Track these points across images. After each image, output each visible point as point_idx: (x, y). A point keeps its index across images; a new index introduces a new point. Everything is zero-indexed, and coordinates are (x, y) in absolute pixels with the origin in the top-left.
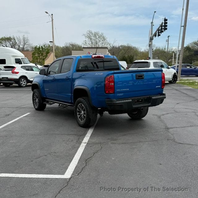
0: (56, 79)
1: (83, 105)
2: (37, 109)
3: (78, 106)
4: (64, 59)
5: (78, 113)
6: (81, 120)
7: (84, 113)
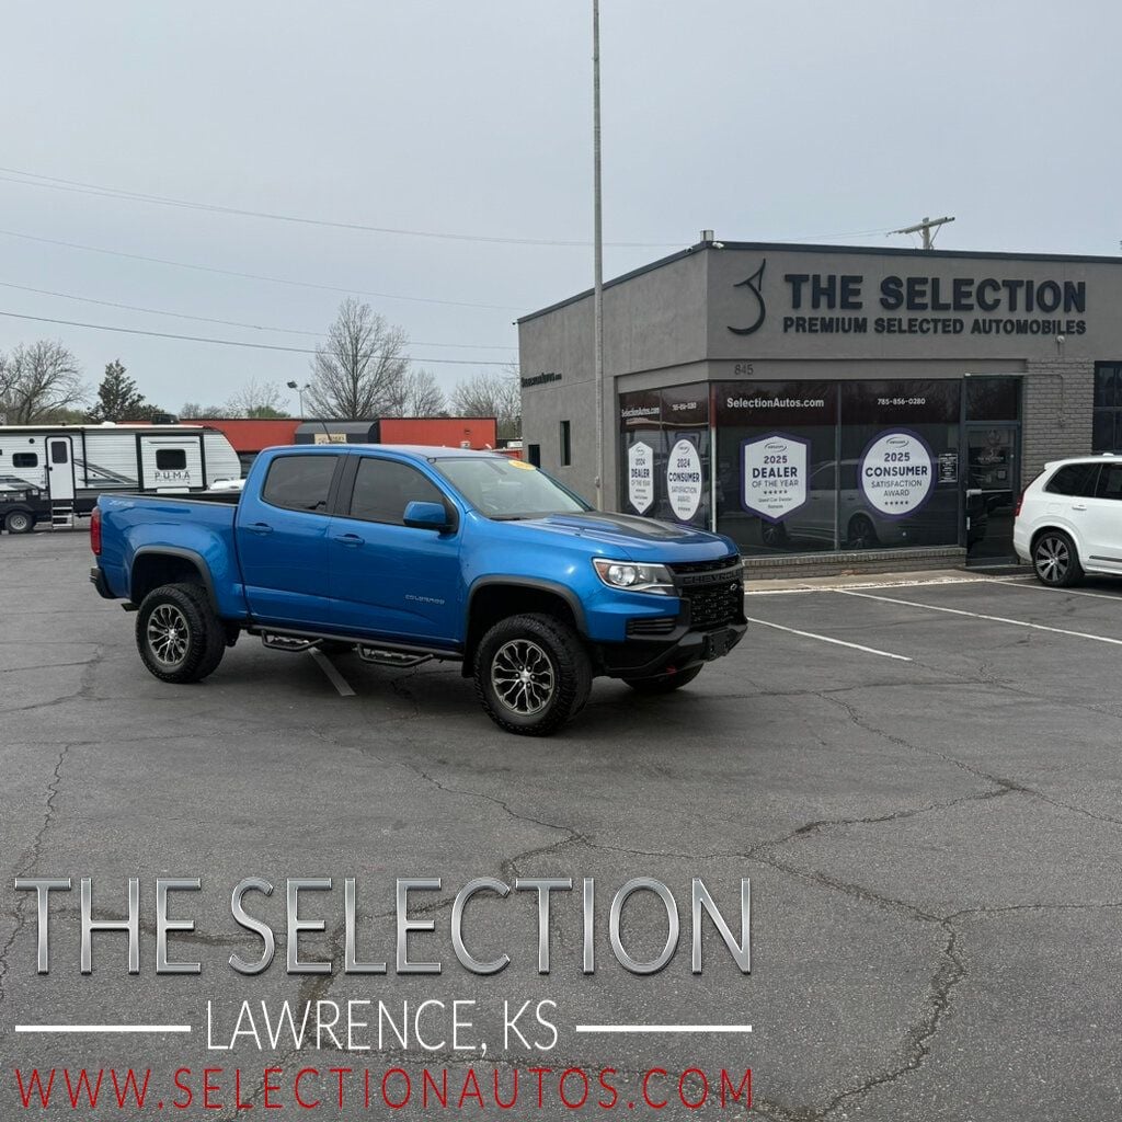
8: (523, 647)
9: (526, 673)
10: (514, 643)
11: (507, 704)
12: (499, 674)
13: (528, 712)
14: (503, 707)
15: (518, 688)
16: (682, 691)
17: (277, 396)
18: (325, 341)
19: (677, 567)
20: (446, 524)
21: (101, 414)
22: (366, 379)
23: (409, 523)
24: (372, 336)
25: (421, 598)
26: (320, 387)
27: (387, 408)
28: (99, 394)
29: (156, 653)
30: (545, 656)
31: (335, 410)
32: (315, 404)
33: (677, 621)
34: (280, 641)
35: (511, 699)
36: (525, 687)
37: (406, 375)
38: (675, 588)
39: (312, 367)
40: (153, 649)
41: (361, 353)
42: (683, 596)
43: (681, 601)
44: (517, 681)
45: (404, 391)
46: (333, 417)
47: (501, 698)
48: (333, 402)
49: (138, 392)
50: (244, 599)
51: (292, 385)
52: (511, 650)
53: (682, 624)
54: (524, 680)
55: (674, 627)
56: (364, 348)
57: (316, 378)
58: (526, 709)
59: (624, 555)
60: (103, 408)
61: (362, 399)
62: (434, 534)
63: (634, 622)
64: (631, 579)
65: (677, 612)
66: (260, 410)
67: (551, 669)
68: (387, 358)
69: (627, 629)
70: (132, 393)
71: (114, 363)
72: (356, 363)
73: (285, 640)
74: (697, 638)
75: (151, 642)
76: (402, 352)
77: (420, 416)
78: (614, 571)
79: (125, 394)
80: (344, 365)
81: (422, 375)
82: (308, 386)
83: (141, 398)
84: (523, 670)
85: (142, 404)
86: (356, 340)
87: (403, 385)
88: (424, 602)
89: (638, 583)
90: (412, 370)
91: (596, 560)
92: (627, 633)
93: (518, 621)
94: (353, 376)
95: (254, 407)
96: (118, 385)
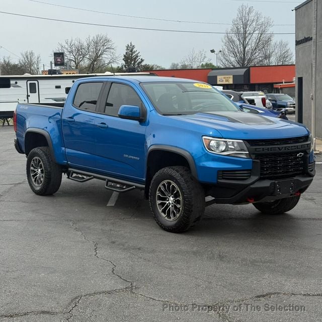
8: (169, 184)
9: (171, 199)
10: (165, 182)
11: (163, 214)
12: (160, 198)
13: (171, 220)
14: (161, 216)
15: (168, 206)
16: (287, 215)
17: (205, 57)
18: (230, 27)
19: (251, 142)
20: (141, 117)
21: (124, 69)
22: (249, 46)
23: (121, 116)
24: (254, 24)
25: (130, 157)
26: (226, 52)
27: (261, 61)
28: (123, 59)
29: (33, 180)
30: (179, 190)
31: (234, 63)
32: (224, 61)
33: (250, 172)
34: (78, 176)
35: (164, 211)
36: (171, 206)
37: (272, 43)
38: (249, 154)
39: (223, 42)
40: (32, 178)
41: (248, 32)
42: (255, 159)
43: (253, 162)
44: (167, 202)
45: (271, 51)
46: (232, 67)
47: (160, 211)
48: (233, 59)
49: (141, 57)
50: (65, 155)
51: (213, 51)
52: (164, 185)
53: (255, 175)
54: (170, 202)
55: (250, 176)
56: (250, 29)
57: (224, 47)
58: (170, 218)
59: (219, 135)
60: (125, 66)
61: (247, 58)
62: (137, 122)
63: (222, 173)
64: (223, 148)
65: (250, 168)
66: (207, 65)
67: (181, 197)
68: (261, 34)
69: (218, 176)
70: (138, 58)
71: (129, 45)
72: (245, 38)
73: (80, 176)
74: (266, 184)
75: (32, 175)
76: (270, 30)
77: (279, 64)
78: (213, 143)
79: (135, 59)
80: (239, 40)
81: (281, 43)
82: (220, 51)
83: (142, 60)
84: (170, 197)
85: (143, 64)
86: (245, 26)
87: (270, 49)
88: (131, 158)
89: (228, 151)
90: (275, 40)
91: (204, 137)
92: (218, 179)
93: (167, 170)
94: (243, 45)
95: (204, 63)
96: (132, 55)
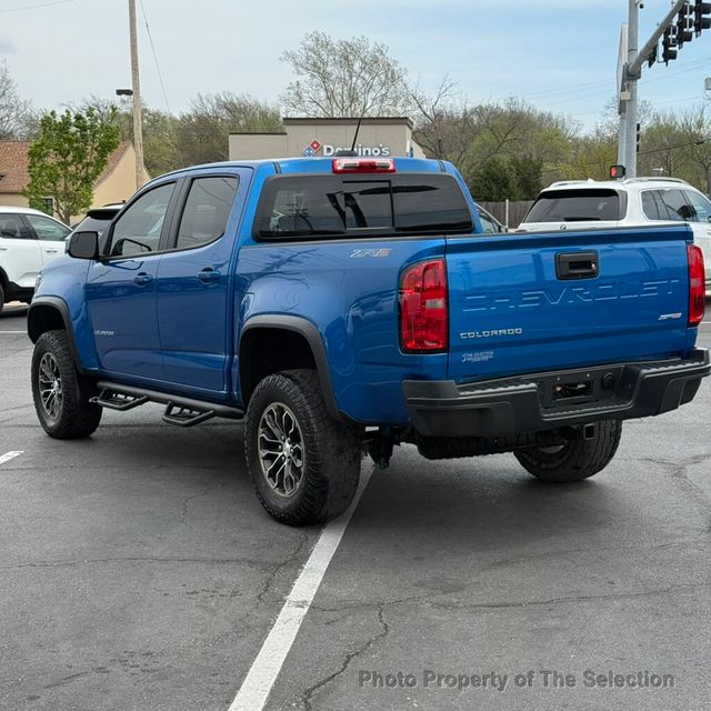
0: (151, 281)
1: (288, 411)
2: (54, 434)
3: (265, 415)
4: (193, 179)
5: (263, 453)
6: (280, 486)
7: (297, 453)
